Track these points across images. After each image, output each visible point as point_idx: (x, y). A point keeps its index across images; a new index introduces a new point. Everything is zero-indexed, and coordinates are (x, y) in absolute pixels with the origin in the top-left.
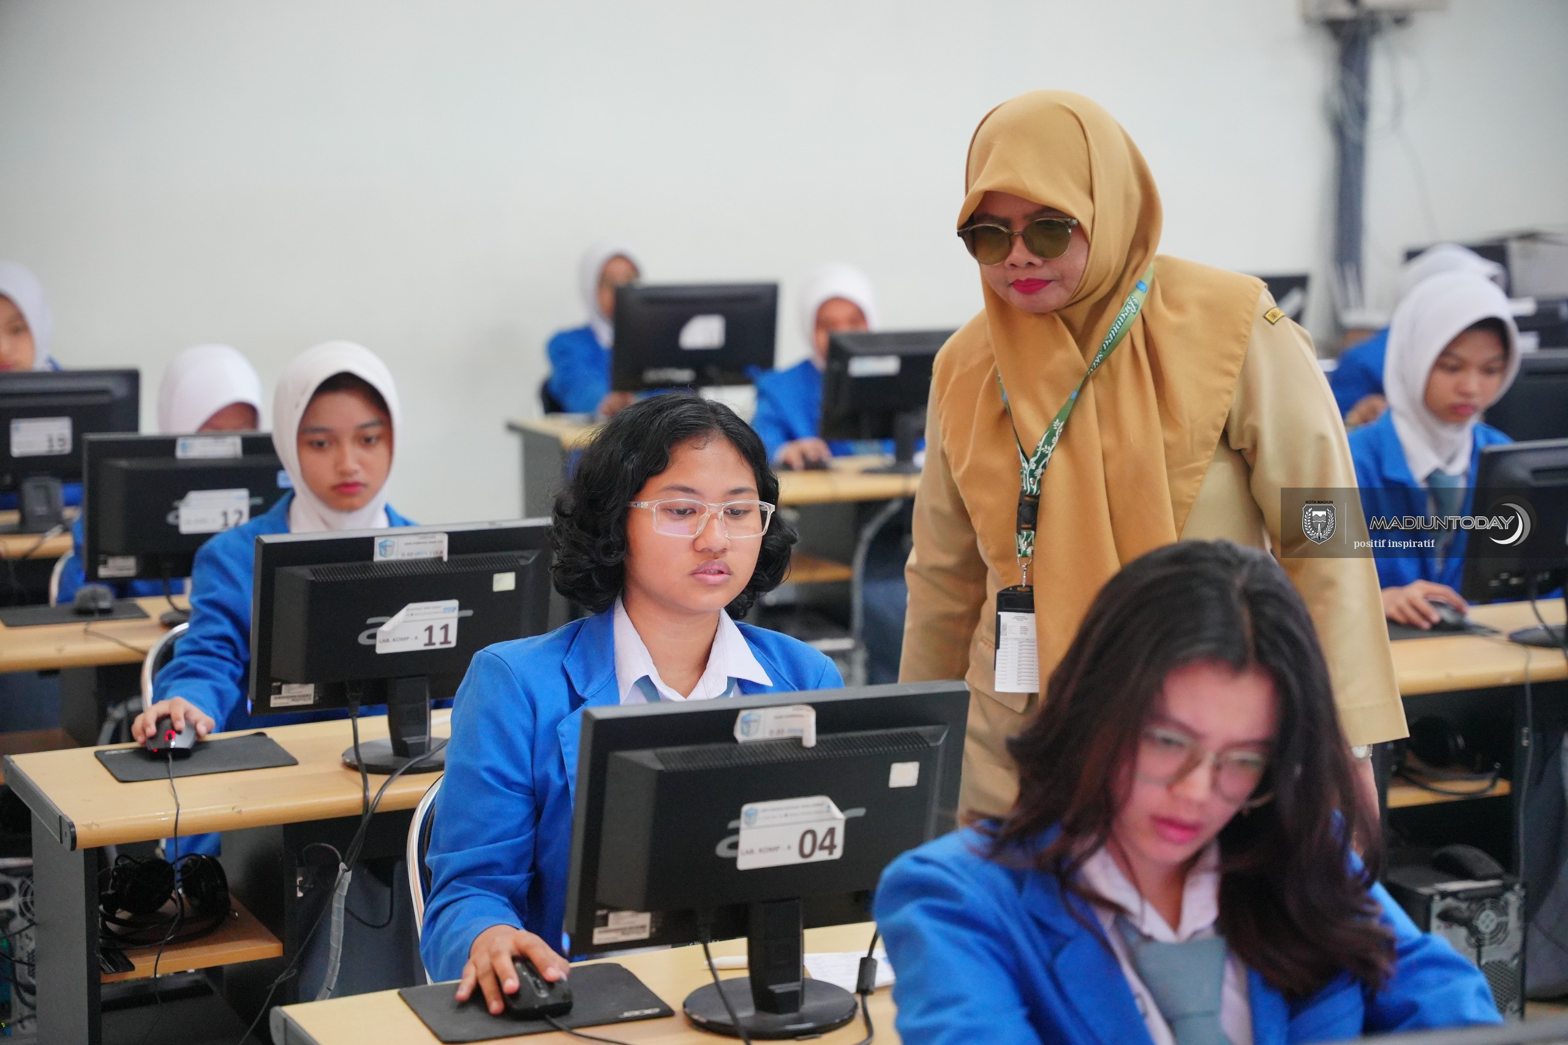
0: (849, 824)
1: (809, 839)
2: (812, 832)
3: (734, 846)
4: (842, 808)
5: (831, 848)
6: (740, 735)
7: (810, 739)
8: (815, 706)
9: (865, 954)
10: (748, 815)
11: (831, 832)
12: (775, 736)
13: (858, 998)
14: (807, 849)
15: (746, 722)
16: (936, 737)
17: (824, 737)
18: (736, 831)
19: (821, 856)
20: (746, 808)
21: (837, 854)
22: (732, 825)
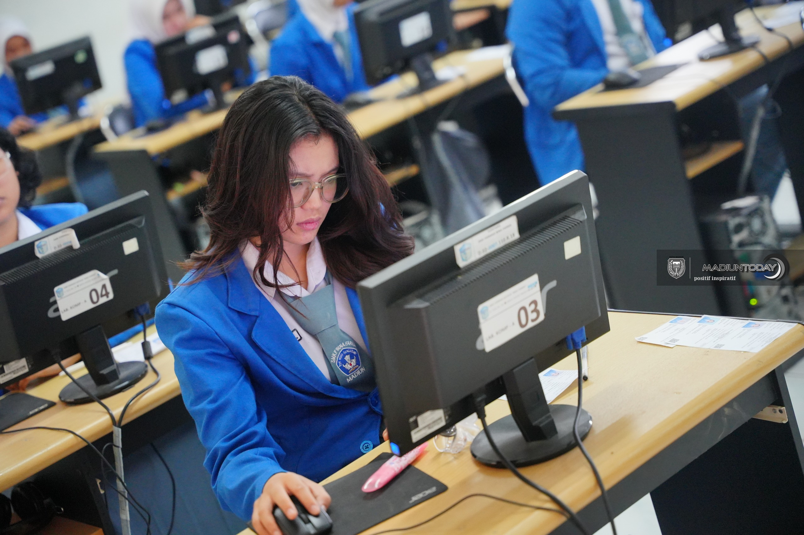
0: (112, 280)
1: (94, 294)
2: (95, 290)
3: (57, 310)
4: (105, 273)
5: (107, 294)
6: (39, 255)
7: (76, 245)
8: (73, 227)
9: (143, 340)
10: (58, 292)
11: (104, 286)
12: (58, 249)
13: (147, 363)
14: (95, 299)
15: (40, 247)
16: (140, 223)
17: (83, 241)
18: (55, 302)
19: (103, 300)
20: (56, 289)
21: (111, 296)
22: (52, 300)
